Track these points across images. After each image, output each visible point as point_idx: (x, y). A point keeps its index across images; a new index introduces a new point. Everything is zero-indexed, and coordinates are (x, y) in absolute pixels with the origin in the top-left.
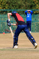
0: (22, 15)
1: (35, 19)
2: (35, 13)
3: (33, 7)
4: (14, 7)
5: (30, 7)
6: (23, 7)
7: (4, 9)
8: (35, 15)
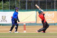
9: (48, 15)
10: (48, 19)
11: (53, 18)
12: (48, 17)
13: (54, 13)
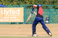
0: (46, 9)
1: (57, 13)
2: (56, 7)
3: (55, 3)
4: (39, 2)
5: (52, 3)
6: (46, 3)
7: (31, 4)
8: (56, 9)
9: (12, 12)
10: (12, 16)
11: (19, 15)
12: (12, 14)
13: (19, 9)
